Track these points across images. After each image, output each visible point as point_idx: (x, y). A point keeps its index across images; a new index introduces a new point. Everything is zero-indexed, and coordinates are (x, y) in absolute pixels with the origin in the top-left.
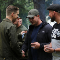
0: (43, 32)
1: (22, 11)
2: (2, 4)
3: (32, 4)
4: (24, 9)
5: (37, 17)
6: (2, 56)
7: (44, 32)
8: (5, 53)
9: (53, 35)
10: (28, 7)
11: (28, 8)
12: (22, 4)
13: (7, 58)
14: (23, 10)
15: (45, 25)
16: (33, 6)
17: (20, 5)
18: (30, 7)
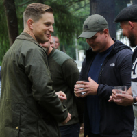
0: (111, 65)
1: (63, 19)
2: (21, 4)
4: (69, 14)
5: (104, 34)
6: (11, 120)
7: (114, 65)
8: (19, 114)
9: (134, 73)
10: (77, 10)
12: (64, 4)
13: (23, 127)
14: (65, 18)
15: (119, 51)
16: (88, 8)
17: (60, 6)
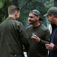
3: (52, 2)
4: (44, 7)
10: (48, 4)
11: (48, 6)
12: (41, 2)
14: (42, 8)
16: (53, 4)
17: (40, 3)
18: (50, 4)
